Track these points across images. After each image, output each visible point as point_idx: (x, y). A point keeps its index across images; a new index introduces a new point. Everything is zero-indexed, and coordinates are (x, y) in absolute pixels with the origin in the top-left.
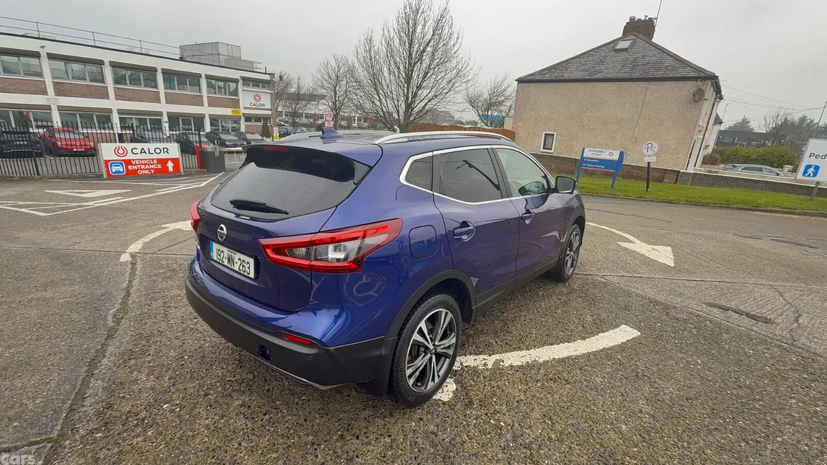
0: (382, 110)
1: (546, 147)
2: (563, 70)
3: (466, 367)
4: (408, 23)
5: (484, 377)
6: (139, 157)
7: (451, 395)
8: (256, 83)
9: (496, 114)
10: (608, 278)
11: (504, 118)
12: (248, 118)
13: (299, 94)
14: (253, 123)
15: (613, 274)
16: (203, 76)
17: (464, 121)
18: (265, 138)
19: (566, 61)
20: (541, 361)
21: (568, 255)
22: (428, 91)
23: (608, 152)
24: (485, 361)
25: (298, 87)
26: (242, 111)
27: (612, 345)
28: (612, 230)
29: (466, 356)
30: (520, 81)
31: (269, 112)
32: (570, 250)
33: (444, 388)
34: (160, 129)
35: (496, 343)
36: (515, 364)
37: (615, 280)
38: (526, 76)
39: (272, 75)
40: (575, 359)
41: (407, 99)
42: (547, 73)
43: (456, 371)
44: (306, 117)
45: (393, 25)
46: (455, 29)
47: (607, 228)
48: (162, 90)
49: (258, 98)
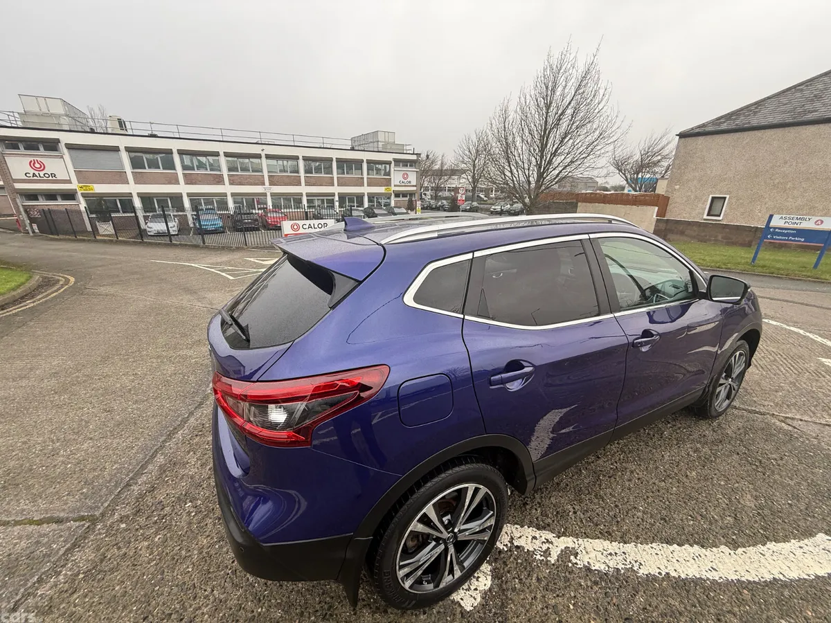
0: (513, 181)
1: (712, 213)
2: (749, 115)
3: (518, 547)
4: (547, 88)
5: (538, 580)
6: (307, 231)
7: (479, 599)
8: (406, 163)
9: (648, 176)
10: (795, 423)
11: (657, 180)
12: (397, 195)
13: (442, 170)
14: (401, 199)
15: (806, 418)
16: (365, 161)
17: (608, 186)
18: (409, 211)
19: (756, 103)
20: (643, 572)
21: (722, 385)
22: (563, 157)
23: (815, 219)
24: (547, 545)
25: (442, 163)
26: (393, 188)
27: (794, 575)
28: (811, 336)
29: (522, 526)
30: (682, 136)
31: (415, 188)
32: (727, 378)
33: (474, 581)
34: (333, 207)
35: (575, 513)
36: (596, 566)
37: (812, 430)
38: (692, 129)
39: (418, 155)
40: (710, 589)
41: (540, 167)
42: (724, 122)
43: (500, 552)
44: (449, 190)
45: (531, 91)
46: (602, 85)
47: (801, 332)
48: (335, 175)
49: (405, 176)
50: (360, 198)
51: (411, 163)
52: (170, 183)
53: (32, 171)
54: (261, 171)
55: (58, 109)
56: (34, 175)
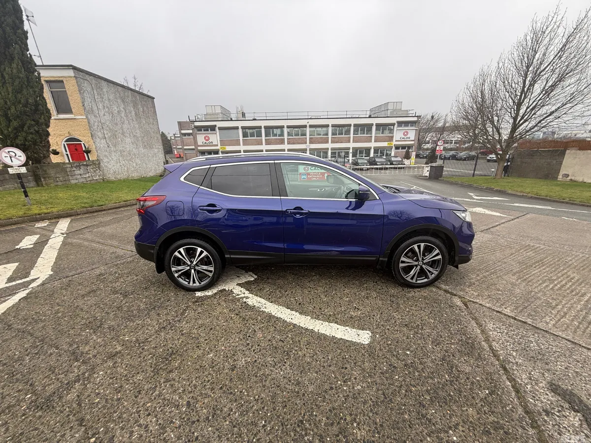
8: (406, 123)
13: (444, 127)
16: (375, 124)
20: (263, 309)
25: (445, 122)
26: (394, 143)
31: (413, 142)
36: (249, 303)
39: (419, 117)
40: (280, 321)
43: (225, 290)
48: (352, 135)
49: (406, 133)
50: (368, 150)
51: (413, 123)
52: (258, 144)
53: (205, 141)
54: (306, 135)
55: (218, 110)
56: (205, 143)
